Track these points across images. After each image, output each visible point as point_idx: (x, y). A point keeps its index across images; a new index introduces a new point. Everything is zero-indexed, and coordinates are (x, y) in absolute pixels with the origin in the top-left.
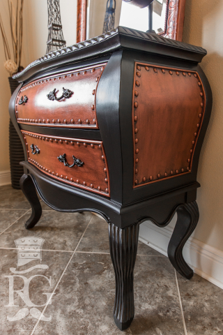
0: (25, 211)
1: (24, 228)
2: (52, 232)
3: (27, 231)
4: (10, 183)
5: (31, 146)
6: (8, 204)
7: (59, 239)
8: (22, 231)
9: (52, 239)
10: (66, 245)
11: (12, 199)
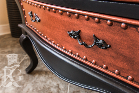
0: (23, 57)
1: (25, 73)
2: (47, 76)
3: (27, 75)
4: (9, 32)
5: (30, 13)
6: (9, 49)
7: (53, 83)
8: (24, 75)
9: (48, 82)
10: (60, 89)
11: (13, 46)
